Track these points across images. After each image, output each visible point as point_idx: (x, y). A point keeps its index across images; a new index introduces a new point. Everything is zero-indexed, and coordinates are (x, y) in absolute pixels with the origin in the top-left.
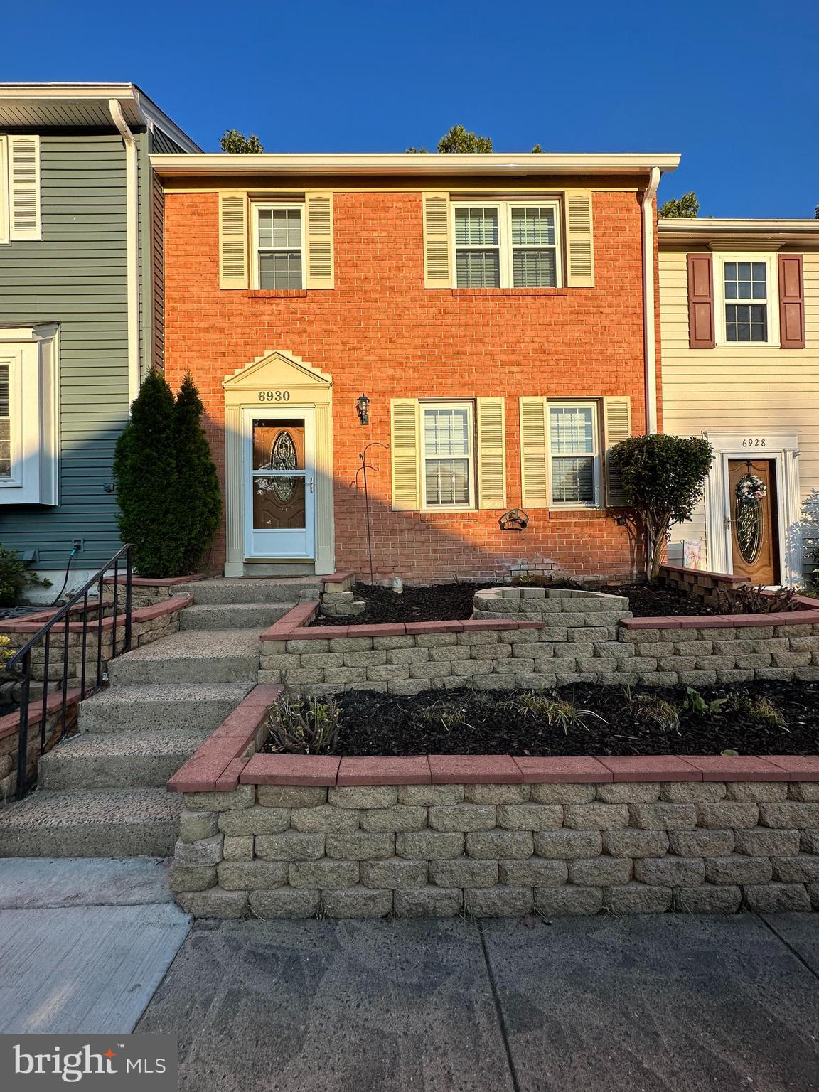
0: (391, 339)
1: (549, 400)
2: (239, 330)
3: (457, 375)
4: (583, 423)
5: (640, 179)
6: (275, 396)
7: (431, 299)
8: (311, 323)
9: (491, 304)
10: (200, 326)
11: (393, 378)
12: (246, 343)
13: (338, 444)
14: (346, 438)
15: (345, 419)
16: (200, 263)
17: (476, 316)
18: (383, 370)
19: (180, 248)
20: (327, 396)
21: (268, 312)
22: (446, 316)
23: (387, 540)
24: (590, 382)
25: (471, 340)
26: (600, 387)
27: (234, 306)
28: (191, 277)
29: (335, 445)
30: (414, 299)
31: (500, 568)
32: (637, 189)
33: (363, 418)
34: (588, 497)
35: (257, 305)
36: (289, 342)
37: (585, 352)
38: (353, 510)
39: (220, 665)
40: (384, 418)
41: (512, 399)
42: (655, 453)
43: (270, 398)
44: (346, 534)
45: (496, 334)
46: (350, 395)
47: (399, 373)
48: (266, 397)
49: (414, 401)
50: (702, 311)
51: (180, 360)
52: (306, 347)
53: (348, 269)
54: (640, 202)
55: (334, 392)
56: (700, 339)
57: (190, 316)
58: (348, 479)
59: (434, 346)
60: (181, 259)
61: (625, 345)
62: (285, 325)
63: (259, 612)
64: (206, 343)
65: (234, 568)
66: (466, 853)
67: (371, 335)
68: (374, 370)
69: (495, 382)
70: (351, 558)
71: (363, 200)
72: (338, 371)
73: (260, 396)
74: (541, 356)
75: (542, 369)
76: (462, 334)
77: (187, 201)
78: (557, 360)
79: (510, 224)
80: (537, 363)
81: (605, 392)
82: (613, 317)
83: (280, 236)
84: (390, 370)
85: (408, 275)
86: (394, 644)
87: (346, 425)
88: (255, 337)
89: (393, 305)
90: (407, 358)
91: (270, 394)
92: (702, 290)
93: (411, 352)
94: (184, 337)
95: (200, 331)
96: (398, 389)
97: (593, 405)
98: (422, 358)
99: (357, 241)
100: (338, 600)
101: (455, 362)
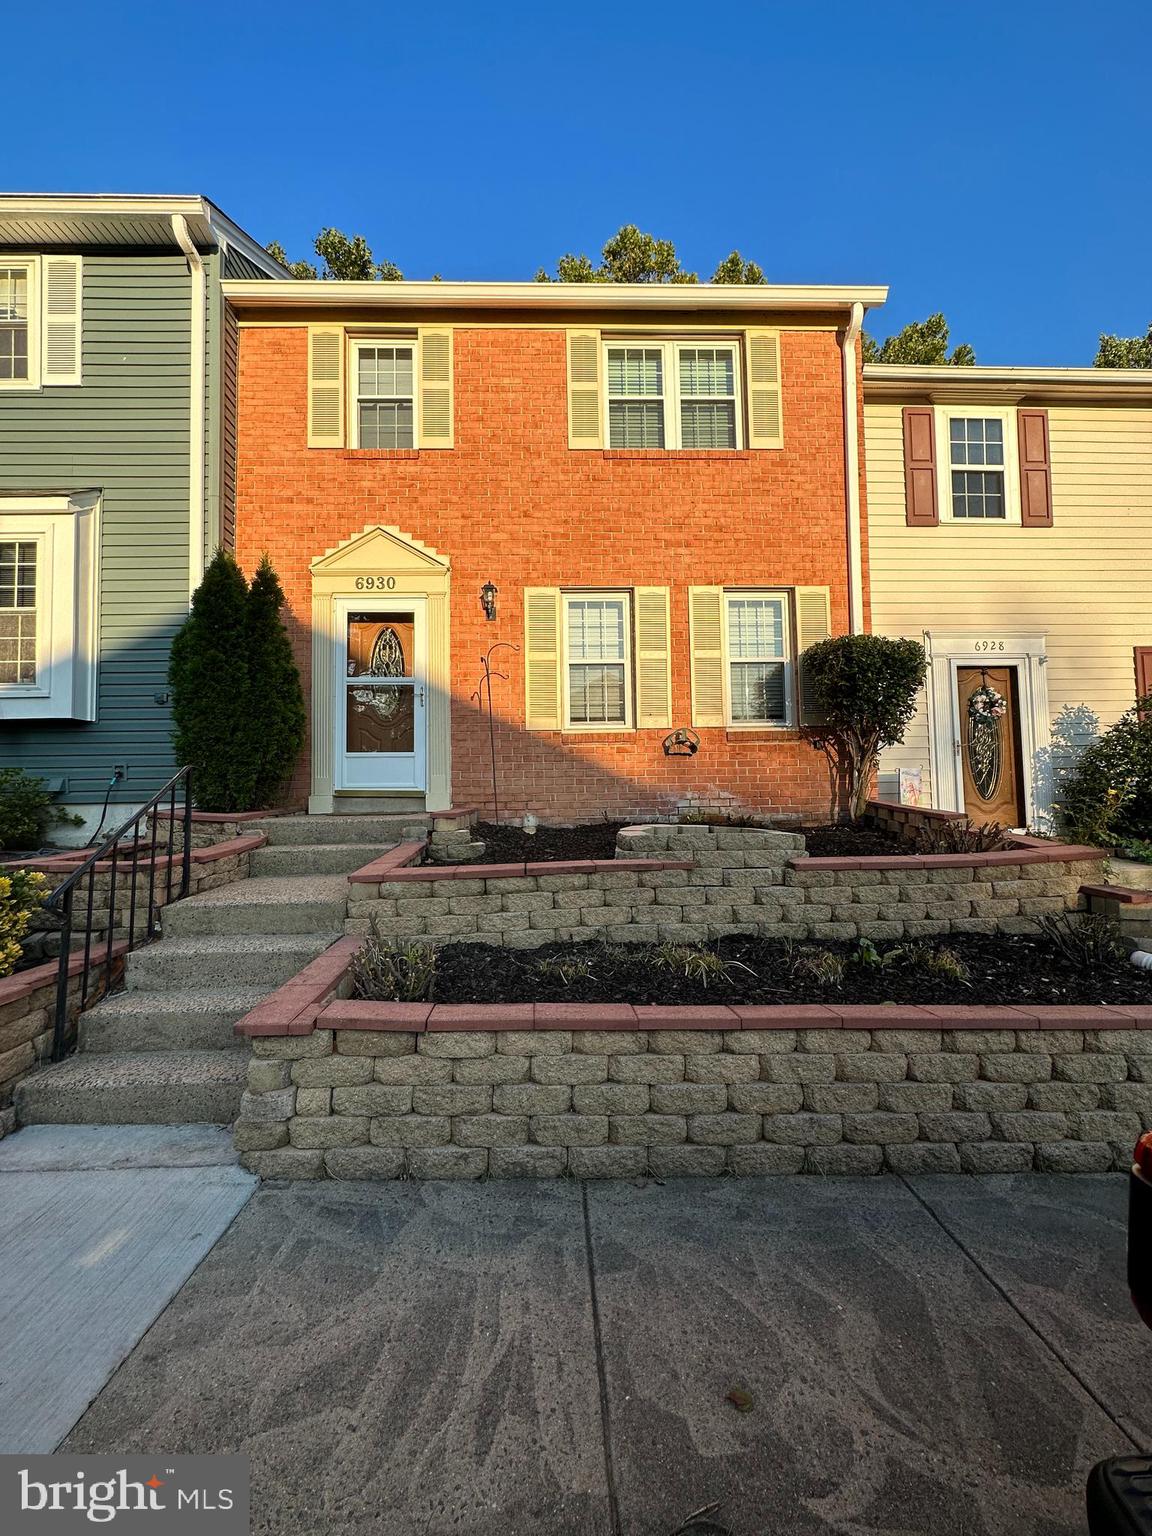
0: (525, 512)
1: (726, 590)
2: (331, 499)
3: (609, 559)
4: (772, 620)
5: (839, 316)
6: (377, 583)
7: (577, 462)
8: (423, 491)
9: (653, 469)
10: (282, 493)
11: (528, 562)
12: (340, 516)
13: (457, 646)
14: (467, 637)
15: (466, 613)
16: (283, 415)
17: (633, 484)
18: (515, 551)
19: (259, 395)
20: (443, 584)
21: (368, 477)
22: (595, 485)
23: (518, 767)
24: (778, 567)
25: (628, 513)
26: (791, 575)
27: (326, 469)
28: (272, 432)
29: (453, 647)
30: (555, 462)
31: (664, 804)
32: (836, 328)
33: (490, 612)
34: (777, 714)
35: (355, 469)
36: (395, 515)
37: (772, 531)
38: (476, 728)
39: (299, 913)
40: (516, 612)
41: (679, 588)
42: (852, 659)
43: (370, 586)
44: (466, 760)
45: (659, 507)
46: (473, 582)
47: (535, 555)
48: (365, 584)
49: (554, 591)
50: (922, 479)
51: (255, 537)
52: (417, 522)
53: (471, 425)
54: (841, 344)
55: (453, 579)
56: (920, 515)
57: (269, 482)
58: (468, 690)
59: (580, 521)
60: (260, 409)
61: (822, 522)
62: (391, 493)
63: (349, 853)
64: (289, 516)
65: (321, 803)
66: (572, 1109)
67: (501, 506)
68: (504, 551)
69: (658, 566)
70: (472, 790)
71: (490, 337)
72: (456, 552)
73: (357, 585)
74: (717, 535)
75: (717, 551)
76: (616, 506)
77: (268, 336)
78: (737, 540)
79: (678, 368)
80: (711, 544)
81: (797, 581)
82: (808, 486)
83: (386, 379)
84: (523, 551)
85: (547, 431)
86: (511, 887)
87: (467, 620)
88: (351, 508)
89: (528, 470)
90: (546, 536)
91: (370, 581)
92: (921, 453)
93: (551, 529)
94: (261, 507)
95: (281, 500)
96: (534, 575)
97: (783, 597)
98: (565, 536)
99: (482, 389)
100: (451, 840)
101: (607, 542)
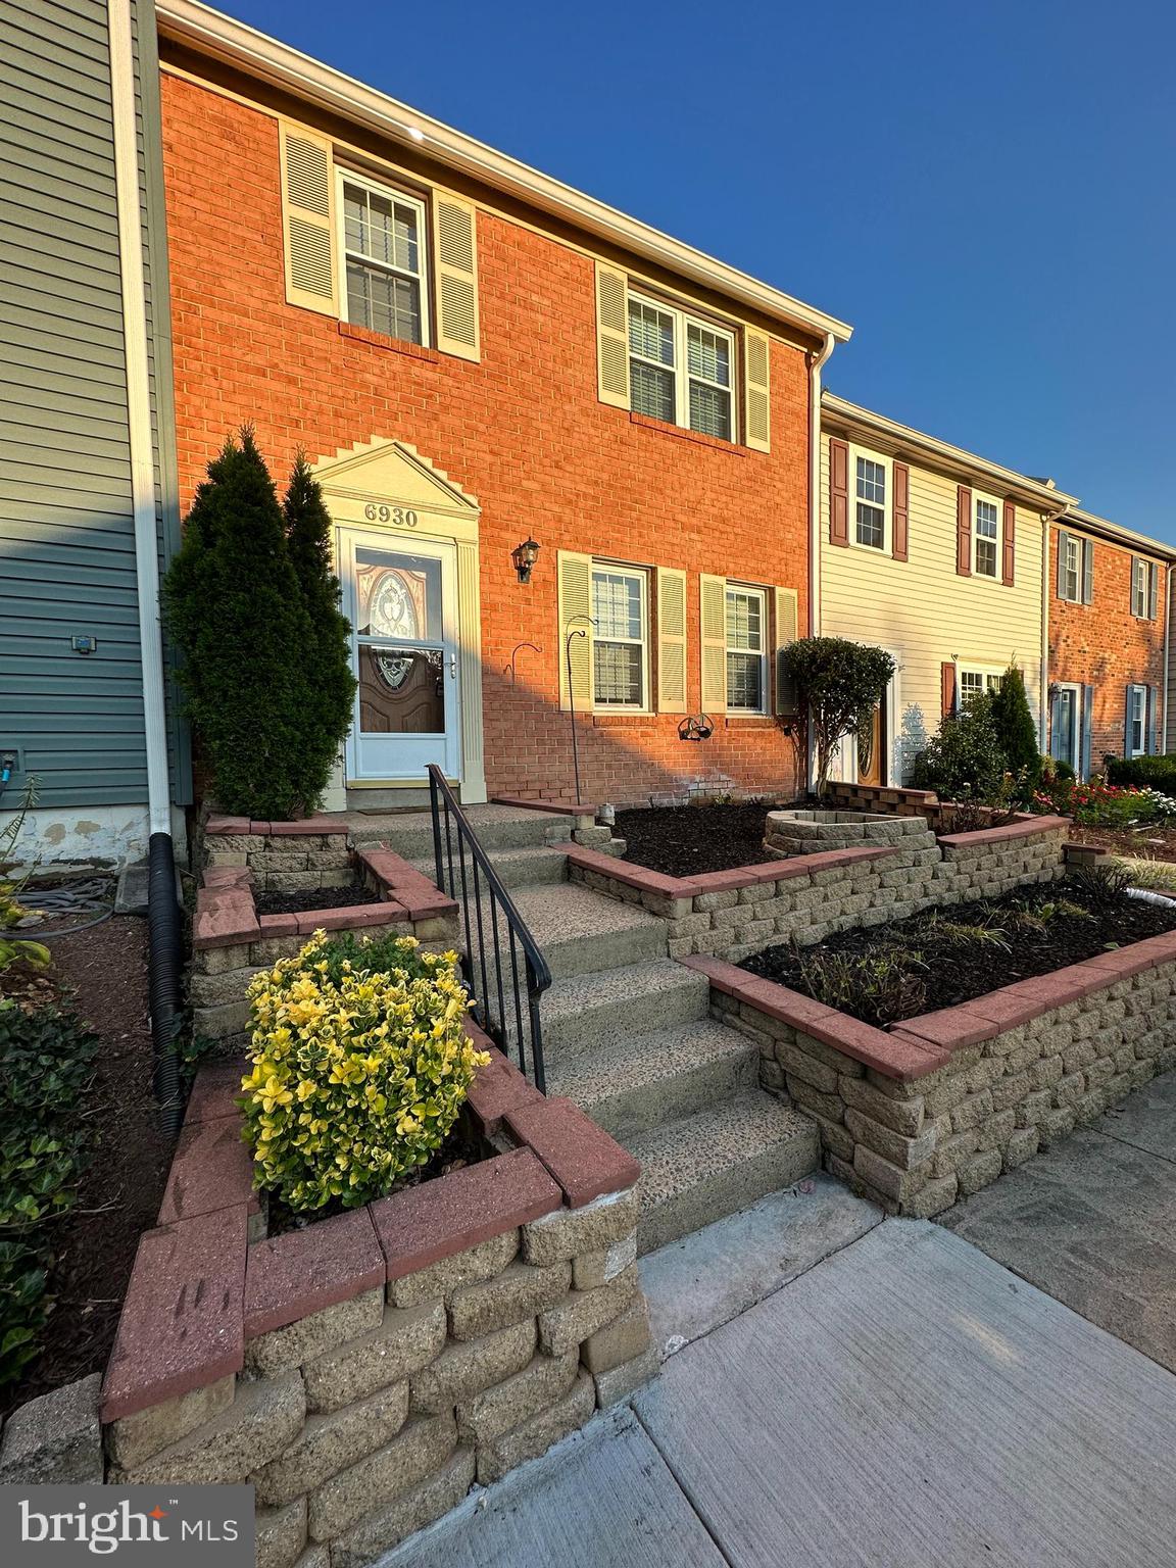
0: (557, 462)
1: (729, 582)
2: (323, 386)
3: (635, 532)
6: (393, 516)
7: (606, 419)
8: (445, 408)
9: (673, 446)
10: (248, 358)
11: (560, 520)
12: (337, 415)
13: (488, 607)
14: (498, 599)
15: (496, 570)
16: (244, 240)
17: (656, 456)
18: (547, 505)
19: (200, 193)
20: (469, 529)
21: (376, 370)
22: (624, 448)
23: (553, 751)
24: (764, 566)
25: (651, 488)
26: (772, 575)
27: (314, 342)
28: (225, 260)
29: (483, 608)
30: (584, 412)
31: (678, 787)
32: (806, 350)
33: (523, 571)
34: (754, 703)
35: (356, 353)
36: (411, 431)
37: (760, 531)
38: (510, 707)
40: (549, 576)
41: (694, 574)
43: (384, 518)
44: (500, 743)
45: (677, 486)
46: (506, 535)
47: (568, 516)
48: (378, 515)
49: (587, 559)
50: (840, 502)
51: (206, 413)
52: (438, 446)
53: (499, 339)
54: (809, 366)
55: (481, 526)
56: (838, 538)
57: (227, 335)
58: (501, 660)
59: (611, 486)
60: (202, 217)
61: (793, 530)
62: (403, 399)
64: (259, 394)
65: (333, 798)
67: (531, 449)
68: (536, 503)
69: (676, 549)
70: (506, 777)
71: (517, 237)
72: (484, 493)
73: (367, 513)
74: (721, 526)
75: (721, 542)
76: (641, 477)
77: (212, 107)
78: (736, 534)
79: (686, 345)
80: (717, 534)
81: (776, 581)
82: (784, 494)
84: (557, 509)
85: (577, 374)
87: (497, 579)
88: (352, 406)
89: (559, 414)
90: (578, 495)
91: (384, 511)
92: (840, 483)
93: (582, 487)
94: (214, 370)
95: (247, 369)
96: (567, 537)
97: (761, 595)
98: (596, 499)
99: (509, 298)
101: (634, 514)
